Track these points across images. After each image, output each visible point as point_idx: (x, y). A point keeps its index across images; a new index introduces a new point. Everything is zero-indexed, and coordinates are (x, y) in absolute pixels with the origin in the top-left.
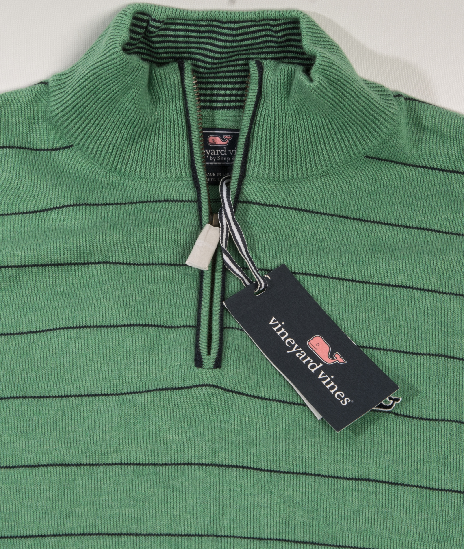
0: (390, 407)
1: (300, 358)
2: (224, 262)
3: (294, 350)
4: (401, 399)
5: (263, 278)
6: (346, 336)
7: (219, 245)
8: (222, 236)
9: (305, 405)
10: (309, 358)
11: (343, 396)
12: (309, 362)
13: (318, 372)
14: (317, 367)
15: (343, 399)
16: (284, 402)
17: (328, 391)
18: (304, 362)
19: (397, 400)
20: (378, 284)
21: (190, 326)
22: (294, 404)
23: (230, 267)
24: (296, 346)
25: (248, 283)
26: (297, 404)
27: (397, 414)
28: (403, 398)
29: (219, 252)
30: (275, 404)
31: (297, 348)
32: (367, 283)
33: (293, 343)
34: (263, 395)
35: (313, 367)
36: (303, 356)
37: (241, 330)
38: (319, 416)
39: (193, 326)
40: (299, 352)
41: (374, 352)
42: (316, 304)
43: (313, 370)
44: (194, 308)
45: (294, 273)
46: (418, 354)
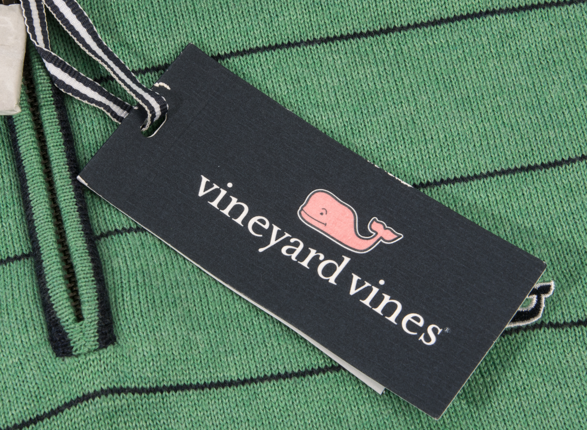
0: (535, 311)
1: (294, 257)
2: (52, 79)
3: (273, 242)
4: (552, 284)
5: (153, 92)
6: (381, 170)
7: (30, 46)
8: (30, 21)
9: (339, 368)
10: (313, 253)
11: (421, 324)
12: (315, 262)
13: (344, 278)
14: (339, 269)
15: (424, 330)
16: (287, 376)
17: (381, 320)
18: (305, 263)
19: (546, 289)
20: (416, 26)
21: (17, 258)
22: (312, 372)
23: (69, 88)
24: (276, 229)
25: (122, 113)
26: (320, 370)
27: (557, 326)
28: (558, 281)
29: (35, 60)
30: (267, 386)
31: (279, 235)
32: (388, 31)
33: (266, 226)
34: (233, 375)
35: (329, 270)
36: (299, 250)
37: (138, 229)
38: (379, 389)
39: (24, 256)
40: (286, 242)
41: (457, 189)
42: (290, 115)
43: (332, 280)
44: (16, 209)
45: (219, 57)
46: (556, 164)
